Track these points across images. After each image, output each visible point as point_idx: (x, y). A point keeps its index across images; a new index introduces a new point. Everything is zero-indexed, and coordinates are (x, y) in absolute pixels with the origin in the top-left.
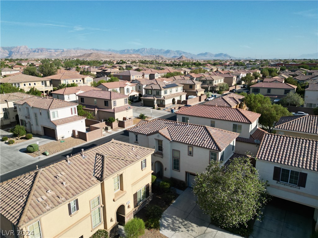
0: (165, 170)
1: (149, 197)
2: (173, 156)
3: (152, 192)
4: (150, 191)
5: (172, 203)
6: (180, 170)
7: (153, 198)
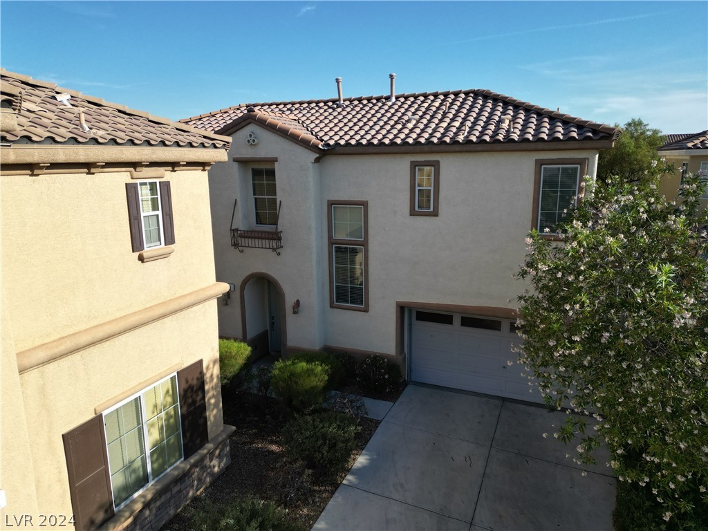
0: (295, 313)
1: (210, 446)
2: (330, 237)
3: (229, 414)
4: (214, 413)
5: (348, 471)
6: (367, 305)
7: (233, 455)
